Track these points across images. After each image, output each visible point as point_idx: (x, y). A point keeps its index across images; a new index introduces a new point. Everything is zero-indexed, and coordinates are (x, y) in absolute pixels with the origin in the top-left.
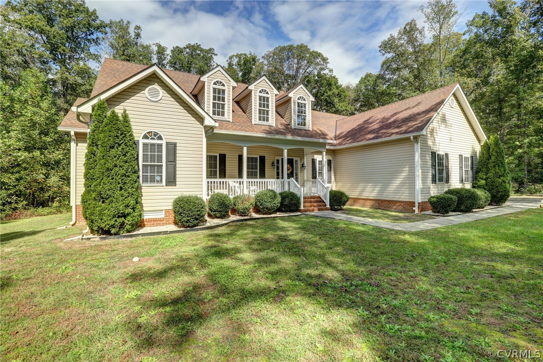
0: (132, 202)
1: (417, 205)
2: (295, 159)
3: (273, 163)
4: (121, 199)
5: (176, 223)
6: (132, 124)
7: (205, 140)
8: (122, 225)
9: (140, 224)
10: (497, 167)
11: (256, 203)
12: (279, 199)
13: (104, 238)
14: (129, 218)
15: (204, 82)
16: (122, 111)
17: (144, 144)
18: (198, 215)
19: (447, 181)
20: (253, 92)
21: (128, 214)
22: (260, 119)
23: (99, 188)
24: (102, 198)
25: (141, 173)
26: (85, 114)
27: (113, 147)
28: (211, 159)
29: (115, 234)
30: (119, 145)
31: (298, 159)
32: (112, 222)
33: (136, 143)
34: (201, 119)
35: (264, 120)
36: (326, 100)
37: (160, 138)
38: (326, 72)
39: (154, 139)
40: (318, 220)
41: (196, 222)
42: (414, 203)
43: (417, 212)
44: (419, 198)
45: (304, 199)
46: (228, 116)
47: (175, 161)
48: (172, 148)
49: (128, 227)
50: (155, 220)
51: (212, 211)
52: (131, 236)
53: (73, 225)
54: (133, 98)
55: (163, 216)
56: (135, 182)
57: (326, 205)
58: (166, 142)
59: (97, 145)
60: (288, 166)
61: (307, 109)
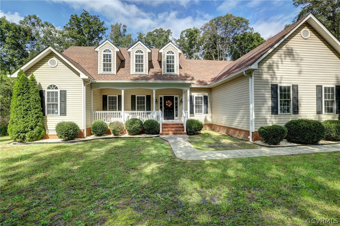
1: (251, 134)
2: (175, 96)
3: (156, 100)
7: (83, 87)
9: (45, 137)
15: (98, 52)
17: (48, 93)
19: (296, 112)
20: (131, 53)
22: (136, 71)
25: (46, 109)
28: (111, 99)
31: (178, 96)
35: (139, 71)
37: (57, 88)
38: (248, 31)
39: (53, 89)
42: (249, 132)
43: (251, 140)
44: (253, 129)
45: (162, 125)
46: (114, 70)
47: (65, 101)
48: (64, 94)
50: (53, 135)
54: (41, 67)
57: (182, 131)
58: (60, 90)
60: (169, 101)
61: (175, 60)
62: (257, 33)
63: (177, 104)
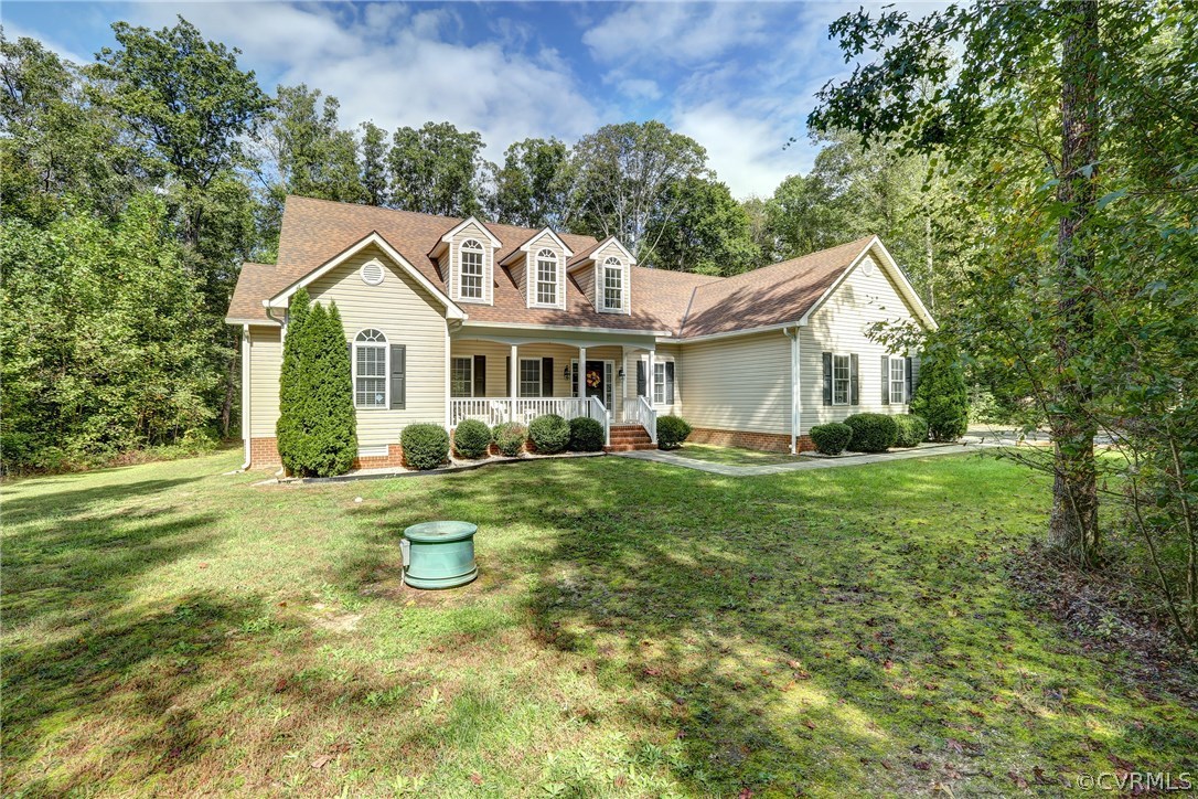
0: (346, 432)
1: (794, 440)
2: (606, 362)
3: (566, 370)
4: (331, 427)
5: (405, 465)
6: (343, 319)
7: (448, 339)
8: (332, 464)
9: (353, 464)
10: (944, 378)
11: (530, 436)
12: (568, 430)
13: (310, 482)
14: (341, 454)
15: (449, 244)
16: (330, 302)
17: (360, 349)
18: (438, 451)
19: (855, 401)
20: (528, 255)
21: (340, 449)
22: (540, 300)
23: (302, 413)
24: (306, 426)
25: (354, 390)
26: (277, 308)
27: (319, 357)
28: (458, 365)
29: (323, 476)
30: (328, 353)
31: (612, 362)
32: (320, 459)
33: (348, 348)
34: (442, 309)
35: (546, 301)
36: (703, 233)
37: (382, 339)
38: (702, 176)
39: (374, 341)
40: (622, 462)
41: (434, 461)
42: (790, 437)
43: (794, 451)
44: (797, 430)
45: (611, 430)
46: (487, 295)
47: (403, 372)
48: (399, 353)
49: (340, 467)
50: (374, 459)
51: (459, 448)
52: (344, 479)
53: (246, 469)
54: (342, 281)
55: (387, 454)
56: (349, 404)
57: (650, 441)
58: (391, 345)
59: (296, 353)
60: (594, 374)
61: (622, 279)
62: (721, 186)
63: (610, 379)
